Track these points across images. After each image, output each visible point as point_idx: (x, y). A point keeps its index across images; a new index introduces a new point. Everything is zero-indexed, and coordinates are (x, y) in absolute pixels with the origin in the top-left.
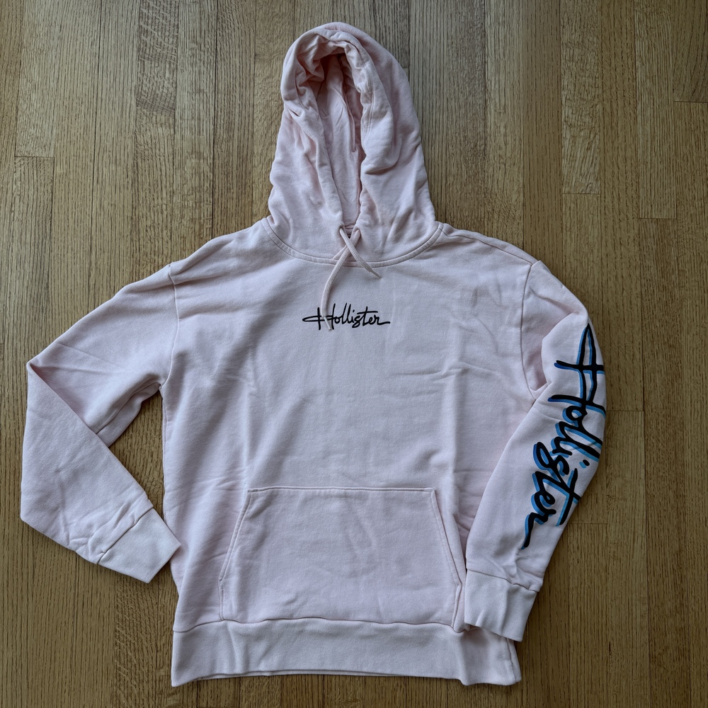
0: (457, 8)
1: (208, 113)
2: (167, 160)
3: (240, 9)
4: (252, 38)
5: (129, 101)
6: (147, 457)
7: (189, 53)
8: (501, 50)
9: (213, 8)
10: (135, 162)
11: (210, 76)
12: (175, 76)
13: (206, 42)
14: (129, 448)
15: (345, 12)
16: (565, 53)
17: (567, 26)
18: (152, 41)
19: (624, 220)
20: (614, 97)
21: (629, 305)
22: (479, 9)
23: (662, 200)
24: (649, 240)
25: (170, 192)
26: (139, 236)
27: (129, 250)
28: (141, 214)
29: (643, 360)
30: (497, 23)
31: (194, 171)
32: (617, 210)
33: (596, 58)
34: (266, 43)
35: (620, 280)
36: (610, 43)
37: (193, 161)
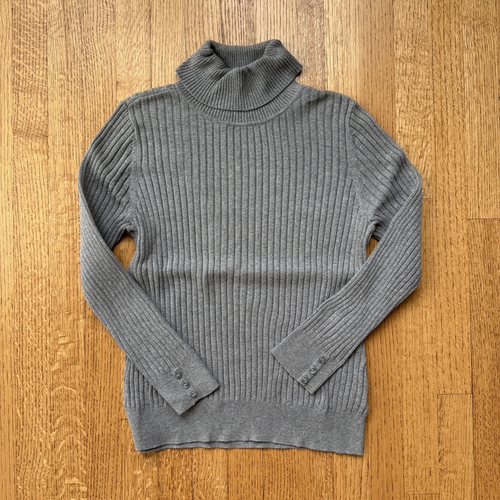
0: (298, 30)
1: (77, 138)
2: (42, 183)
3: (102, 40)
4: (113, 67)
5: (6, 131)
6: (37, 446)
7: (58, 84)
8: (340, 68)
9: (77, 41)
10: (15, 186)
11: (77, 105)
12: (46, 105)
13: (73, 73)
14: (21, 439)
15: (196, 38)
16: (398, 67)
17: (400, 42)
18: (25, 74)
19: (454, 221)
20: (445, 108)
21: (459, 299)
22: (319, 30)
23: (489, 201)
24: (477, 239)
25: (46, 212)
26: (20, 252)
27: (12, 265)
28: (21, 233)
29: (472, 348)
30: (335, 43)
31: (66, 191)
32: (447, 212)
33: (427, 71)
34: (126, 71)
35: (451, 276)
36: (440, 56)
37: (65, 182)
